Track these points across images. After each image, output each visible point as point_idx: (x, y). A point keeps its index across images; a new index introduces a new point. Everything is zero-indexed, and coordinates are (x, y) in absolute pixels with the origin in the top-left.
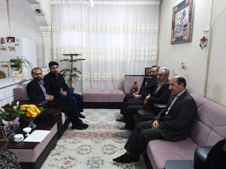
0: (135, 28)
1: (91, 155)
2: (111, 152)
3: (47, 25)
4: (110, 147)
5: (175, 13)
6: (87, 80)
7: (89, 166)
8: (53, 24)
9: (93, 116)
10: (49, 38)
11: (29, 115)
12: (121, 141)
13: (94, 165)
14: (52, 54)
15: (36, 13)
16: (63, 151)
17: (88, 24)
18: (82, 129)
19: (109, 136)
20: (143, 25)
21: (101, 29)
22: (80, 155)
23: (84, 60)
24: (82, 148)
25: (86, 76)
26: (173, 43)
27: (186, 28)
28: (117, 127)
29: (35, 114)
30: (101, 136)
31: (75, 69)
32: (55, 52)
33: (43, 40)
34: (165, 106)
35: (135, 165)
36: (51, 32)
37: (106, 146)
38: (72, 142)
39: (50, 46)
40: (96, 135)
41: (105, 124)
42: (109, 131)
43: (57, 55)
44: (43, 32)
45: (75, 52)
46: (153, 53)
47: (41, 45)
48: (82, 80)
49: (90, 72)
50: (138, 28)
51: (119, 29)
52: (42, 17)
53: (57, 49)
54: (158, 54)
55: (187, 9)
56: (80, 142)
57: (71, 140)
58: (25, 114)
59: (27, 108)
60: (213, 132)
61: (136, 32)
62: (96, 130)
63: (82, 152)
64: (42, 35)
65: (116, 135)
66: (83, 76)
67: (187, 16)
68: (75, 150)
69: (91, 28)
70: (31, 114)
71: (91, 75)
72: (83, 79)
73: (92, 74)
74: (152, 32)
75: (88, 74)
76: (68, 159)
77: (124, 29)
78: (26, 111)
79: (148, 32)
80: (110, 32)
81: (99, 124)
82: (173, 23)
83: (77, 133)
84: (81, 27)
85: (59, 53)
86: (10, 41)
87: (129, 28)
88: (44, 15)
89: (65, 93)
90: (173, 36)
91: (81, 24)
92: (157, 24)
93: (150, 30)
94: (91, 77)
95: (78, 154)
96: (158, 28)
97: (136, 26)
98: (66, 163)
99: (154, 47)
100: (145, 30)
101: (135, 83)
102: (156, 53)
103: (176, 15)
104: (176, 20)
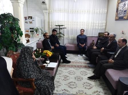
0: (94, 11)
1: (75, 75)
3: (47, 10)
4: (84, 72)
5: (119, 3)
7: (76, 80)
8: (50, 9)
9: (71, 57)
10: (48, 17)
11: (48, 55)
12: (89, 70)
13: (78, 80)
14: (49, 25)
15: (42, 4)
16: (62, 73)
17: (68, 9)
18: (68, 63)
19: (82, 67)
20: (99, 9)
21: (75, 12)
22: (71, 75)
23: (66, 28)
24: (70, 72)
26: (116, 20)
27: (126, 12)
29: (50, 55)
30: (78, 67)
31: (61, 33)
32: (50, 24)
33: (44, 18)
34: (114, 53)
35: (99, 81)
36: (49, 13)
37: (82, 72)
39: (48, 21)
40: (75, 66)
41: (78, 61)
42: (81, 65)
43: (52, 25)
45: (61, 24)
47: (43, 20)
48: (64, 39)
50: (96, 11)
51: (85, 12)
52: (45, 6)
53: (52, 22)
55: (127, 2)
56: (68, 69)
57: (64, 68)
58: (46, 55)
59: (46, 52)
61: (94, 13)
62: (75, 64)
64: (44, 15)
65: (85, 67)
67: (127, 6)
68: (67, 73)
69: (70, 11)
70: (49, 55)
71: (68, 36)
73: (69, 36)
74: (103, 13)
76: (65, 76)
77: (88, 11)
78: (46, 53)
79: (101, 13)
80: (80, 13)
81: (75, 61)
82: (117, 9)
83: (66, 65)
84: (64, 11)
85: (53, 24)
86: (30, 18)
87: (91, 11)
89: (58, 45)
90: (117, 16)
91: (65, 9)
92: (106, 9)
93: (102, 12)
94: (68, 38)
95: (69, 74)
96: (106, 11)
97: (95, 10)
98: (65, 78)
99: (104, 21)
100: (99, 12)
101: (93, 41)
102: (105, 25)
103: (119, 4)
104: (119, 7)
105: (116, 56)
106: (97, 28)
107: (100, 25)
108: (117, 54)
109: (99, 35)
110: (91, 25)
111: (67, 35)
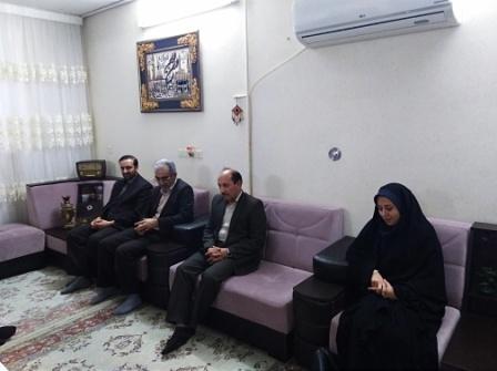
2: (132, 346)
4: (119, 341)
5: (146, 54)
12: (126, 322)
19: (89, 325)
20: (53, 65)
26: (147, 111)
27: (185, 86)
28: (82, 304)
40: (56, 338)
41: (45, 310)
42: (74, 317)
46: (85, 129)
50: (43, 72)
54: (94, 130)
55: (183, 54)
60: (300, 237)
61: (38, 82)
67: (184, 66)
74: (74, 82)
79: (67, 82)
81: (30, 317)
90: (145, 96)
93: (70, 79)
96: (85, 75)
97: (37, 67)
99: (83, 116)
100: (59, 78)
101: (67, 199)
102: (90, 128)
103: (149, 57)
104: (150, 68)
105: (223, 232)
106: (63, 145)
107: (71, 130)
108: (227, 224)
109: (78, 172)
110: (33, 135)
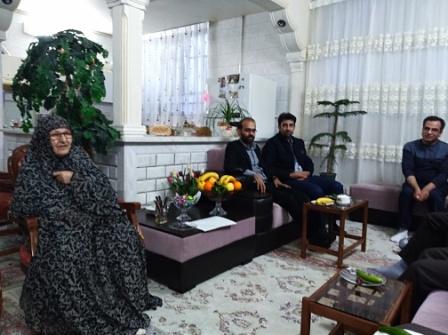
3: (299, 50)
6: (371, 160)
7: (283, 313)
8: (309, 47)
10: (301, 75)
15: (279, 29)
16: (255, 274)
17: (382, 36)
22: (280, 290)
23: (363, 113)
24: (294, 280)
25: (368, 150)
31: (344, 135)
32: (308, 101)
33: (290, 80)
36: (306, 62)
38: (283, 266)
39: (302, 89)
43: (311, 105)
44: (292, 64)
47: (286, 90)
48: (356, 160)
49: (379, 143)
52: (289, 35)
53: (313, 93)
56: (297, 269)
57: (281, 262)
63: (288, 286)
64: (290, 69)
66: (361, 151)
68: (278, 279)
71: (379, 148)
72: (361, 157)
73: (383, 147)
75: (372, 147)
76: (254, 289)
86: (232, 81)
88: (291, 31)
94: (379, 155)
95: (278, 287)
98: (245, 293)
111: (375, 145)
